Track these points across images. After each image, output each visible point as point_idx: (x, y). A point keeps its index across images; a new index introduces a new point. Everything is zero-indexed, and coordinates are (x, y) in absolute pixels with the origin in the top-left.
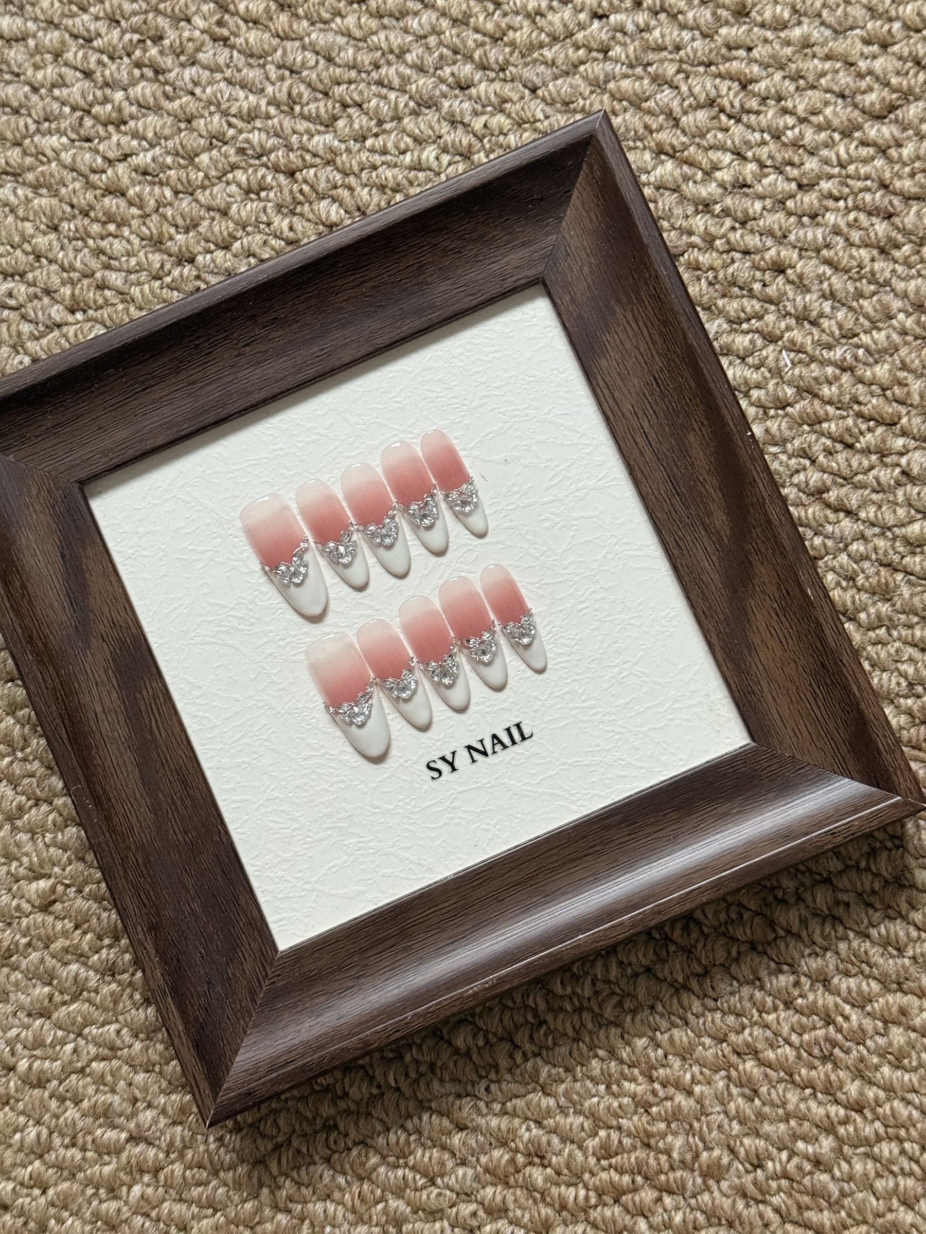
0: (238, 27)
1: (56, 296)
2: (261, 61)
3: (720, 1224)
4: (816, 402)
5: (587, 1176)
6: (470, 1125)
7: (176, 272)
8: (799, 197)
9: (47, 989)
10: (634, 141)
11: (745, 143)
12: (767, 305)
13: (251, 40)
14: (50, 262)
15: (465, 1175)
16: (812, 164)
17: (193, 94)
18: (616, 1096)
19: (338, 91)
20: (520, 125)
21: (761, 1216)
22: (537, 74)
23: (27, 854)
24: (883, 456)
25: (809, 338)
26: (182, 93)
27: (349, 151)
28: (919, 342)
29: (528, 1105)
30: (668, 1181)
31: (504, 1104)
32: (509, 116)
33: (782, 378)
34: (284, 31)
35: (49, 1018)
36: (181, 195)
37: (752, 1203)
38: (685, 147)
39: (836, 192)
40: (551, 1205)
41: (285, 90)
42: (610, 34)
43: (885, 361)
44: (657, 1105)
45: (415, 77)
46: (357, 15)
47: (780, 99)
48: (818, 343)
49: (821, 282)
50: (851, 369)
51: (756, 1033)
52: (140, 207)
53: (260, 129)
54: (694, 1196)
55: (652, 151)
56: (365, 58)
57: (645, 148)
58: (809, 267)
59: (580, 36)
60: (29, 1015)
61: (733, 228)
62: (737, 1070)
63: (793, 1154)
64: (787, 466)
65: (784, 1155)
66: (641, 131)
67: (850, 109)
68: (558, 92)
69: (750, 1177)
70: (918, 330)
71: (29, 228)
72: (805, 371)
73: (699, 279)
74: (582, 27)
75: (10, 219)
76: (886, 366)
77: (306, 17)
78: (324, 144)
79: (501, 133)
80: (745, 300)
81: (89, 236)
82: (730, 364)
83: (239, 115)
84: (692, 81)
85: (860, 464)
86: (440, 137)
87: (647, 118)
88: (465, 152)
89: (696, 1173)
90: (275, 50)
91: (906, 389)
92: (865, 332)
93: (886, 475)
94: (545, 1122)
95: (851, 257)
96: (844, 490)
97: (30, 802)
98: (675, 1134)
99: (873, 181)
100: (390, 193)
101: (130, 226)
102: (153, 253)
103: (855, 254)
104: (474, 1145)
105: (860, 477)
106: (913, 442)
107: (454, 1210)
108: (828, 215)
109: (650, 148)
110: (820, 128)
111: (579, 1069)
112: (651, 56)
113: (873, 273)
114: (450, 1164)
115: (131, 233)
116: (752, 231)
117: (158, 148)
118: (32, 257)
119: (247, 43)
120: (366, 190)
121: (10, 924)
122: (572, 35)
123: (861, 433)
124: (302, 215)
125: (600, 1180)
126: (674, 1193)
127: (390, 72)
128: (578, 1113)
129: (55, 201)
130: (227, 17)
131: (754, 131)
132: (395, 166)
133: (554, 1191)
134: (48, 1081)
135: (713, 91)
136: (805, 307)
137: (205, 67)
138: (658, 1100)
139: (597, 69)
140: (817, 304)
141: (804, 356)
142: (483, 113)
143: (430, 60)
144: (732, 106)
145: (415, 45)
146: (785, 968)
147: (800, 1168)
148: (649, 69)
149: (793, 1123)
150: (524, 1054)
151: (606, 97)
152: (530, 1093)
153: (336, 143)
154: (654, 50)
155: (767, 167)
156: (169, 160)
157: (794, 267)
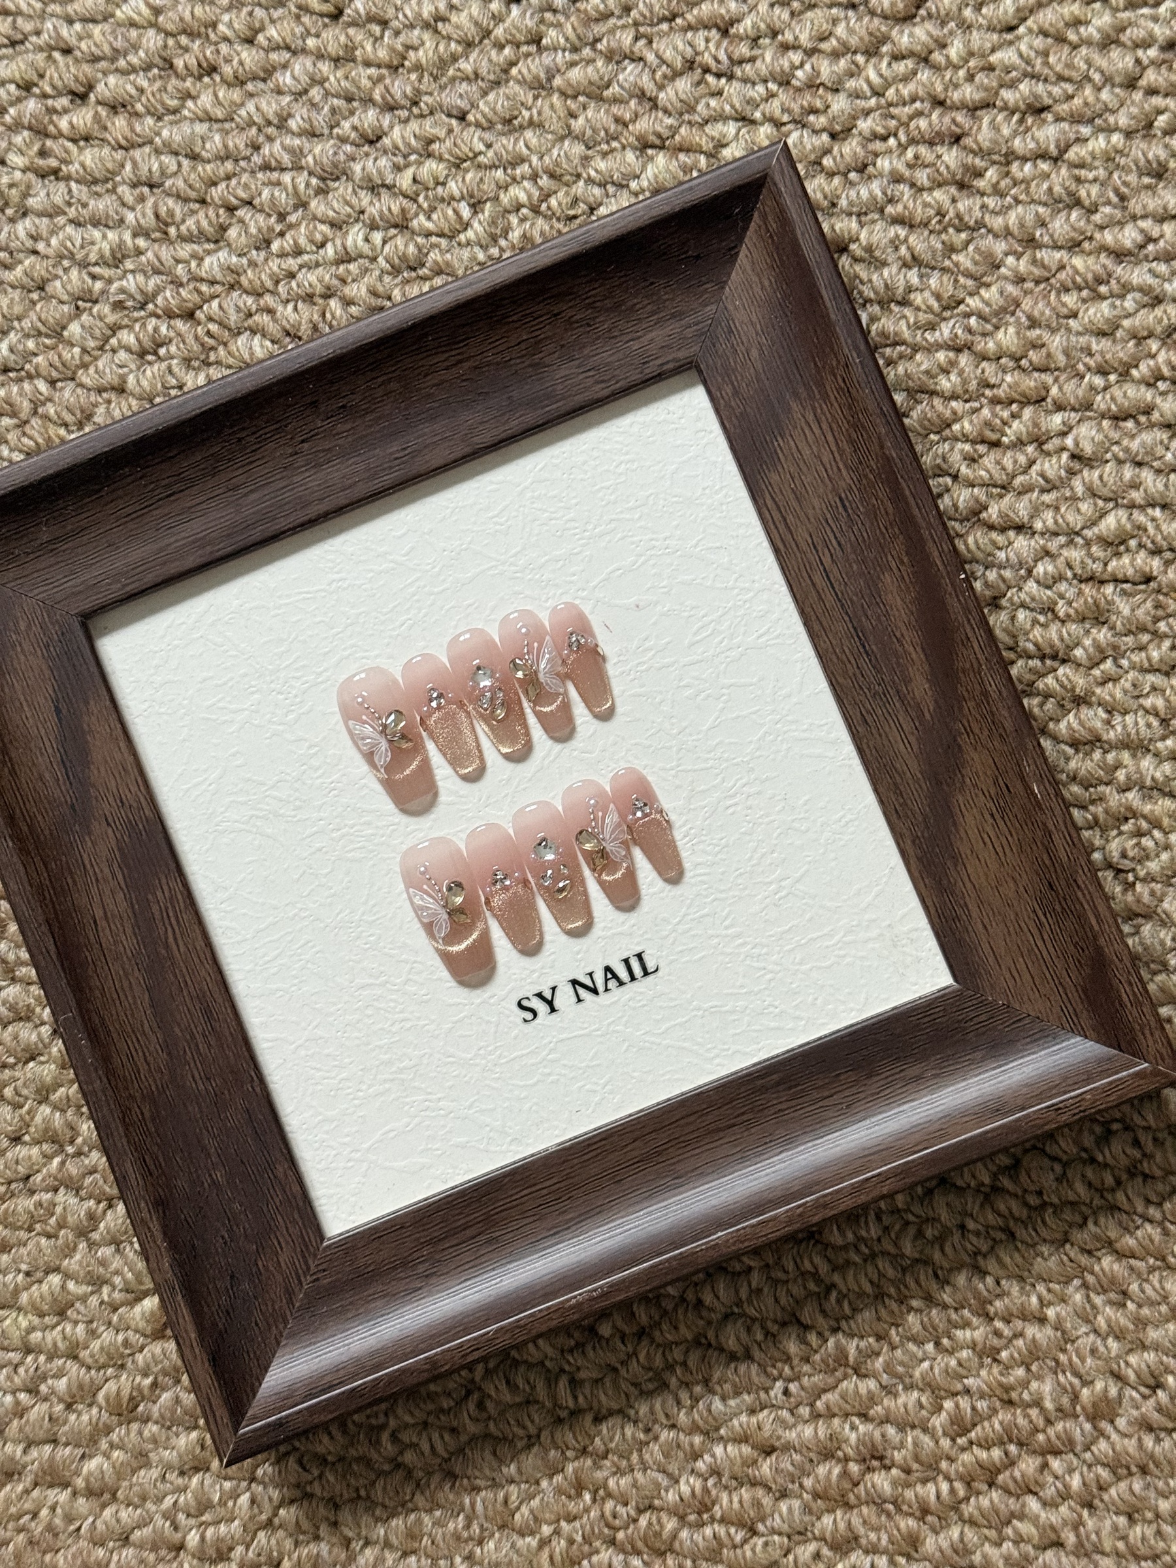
0: (67, 151)
2: (109, 186)
3: (1130, 1474)
4: (937, 402)
5: (944, 1465)
6: (777, 1444)
8: (836, 149)
9: (194, 1435)
10: (608, 143)
11: (748, 103)
13: (88, 162)
15: (790, 1509)
16: (840, 104)
17: (35, 252)
18: (950, 1352)
19: (216, 193)
20: (458, 166)
22: (461, 96)
23: (117, 1273)
24: (1041, 444)
25: (903, 323)
26: (21, 255)
27: (253, 264)
28: (1042, 286)
29: (843, 1397)
30: (1049, 1439)
31: (812, 1405)
32: (441, 159)
34: (126, 138)
35: (208, 1469)
36: (59, 384)
37: (1163, 1435)
38: (674, 130)
39: (880, 130)
40: (911, 1515)
41: (149, 212)
42: (537, 17)
43: (1007, 324)
44: (1006, 1347)
45: (307, 146)
46: (211, 90)
47: (774, 34)
48: (916, 326)
49: (897, 248)
50: (969, 347)
51: (1102, 1220)
52: (14, 414)
53: (132, 272)
54: (1087, 1448)
55: (634, 149)
56: (238, 142)
57: (624, 148)
58: (875, 234)
59: (499, 32)
60: (182, 1473)
62: (1092, 1273)
66: (613, 127)
67: (866, 19)
68: (494, 110)
69: (1151, 1402)
70: (1037, 272)
72: (911, 367)
74: (498, 19)
76: (1011, 330)
77: (149, 112)
78: (220, 266)
79: (438, 183)
83: (102, 261)
84: (660, 45)
85: (1015, 462)
86: (362, 212)
87: (615, 109)
88: (399, 220)
89: (1081, 1418)
90: (123, 166)
91: (1044, 351)
92: (971, 295)
93: (1052, 467)
94: (872, 1412)
95: (926, 205)
96: (1007, 499)
97: (103, 1205)
98: (1040, 1378)
99: (922, 101)
100: (321, 301)
103: (929, 199)
104: (790, 1468)
105: (1019, 480)
106: (1073, 414)
107: (791, 1557)
108: (879, 162)
109: (630, 145)
110: (836, 55)
111: (893, 1332)
112: (598, 29)
113: (959, 216)
114: (767, 1501)
115: (11, 450)
117: (12, 334)
119: (85, 169)
120: (290, 306)
121: (122, 1366)
122: (487, 33)
123: (1005, 423)
125: (964, 1465)
126: (1061, 1452)
127: (274, 150)
128: (908, 1388)
130: (49, 143)
131: (754, 84)
132: (317, 265)
133: (909, 1494)
134: (231, 1549)
135: (689, 49)
136: (886, 285)
137: (40, 214)
138: (1004, 1341)
139: (532, 67)
140: (901, 277)
141: (903, 348)
142: (407, 166)
143: (320, 120)
144: (718, 61)
145: (296, 106)
148: (599, 46)
150: (820, 1334)
151: (555, 98)
152: (840, 1381)
153: (234, 259)
154: (597, 20)
155: (784, 124)
156: (31, 344)
157: (858, 239)
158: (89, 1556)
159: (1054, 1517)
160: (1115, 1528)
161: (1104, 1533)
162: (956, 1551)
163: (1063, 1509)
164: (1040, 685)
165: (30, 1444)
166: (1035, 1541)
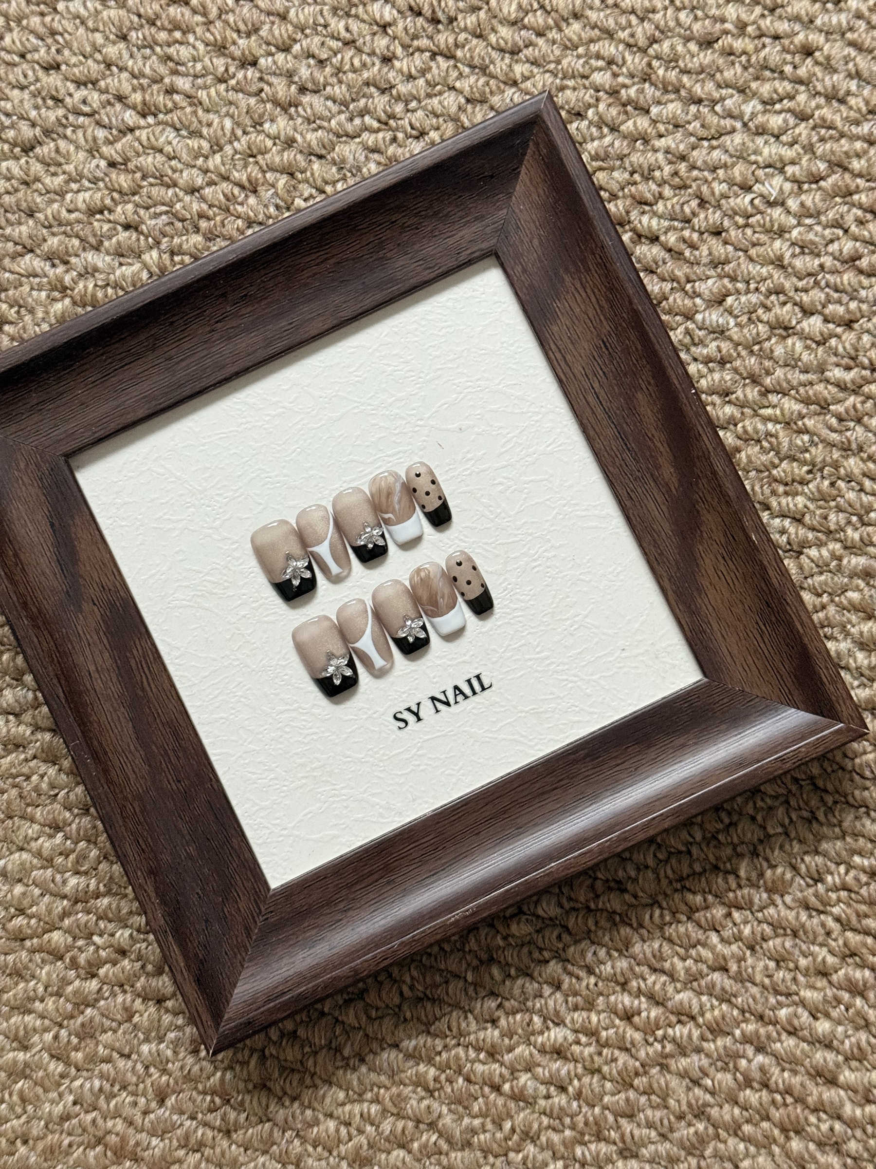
1: (128, 101)
3: (785, 935)
4: (847, 176)
5: (661, 897)
7: (240, 75)
12: (797, 86)
14: (121, 69)
15: (549, 901)
21: (823, 925)
30: (736, 897)
33: (814, 153)
37: (814, 913)
40: (630, 926)
44: (723, 830)
48: (846, 119)
49: (847, 63)
52: (205, 15)
54: (761, 910)
58: (835, 50)
61: (763, 16)
62: (795, 795)
63: (850, 867)
64: (823, 236)
65: (842, 869)
69: (811, 891)
71: (99, 38)
72: (835, 146)
73: (733, 63)
75: (82, 30)
80: (777, 83)
81: (157, 44)
82: (766, 143)
89: (762, 889)
98: (741, 856)
101: (194, 32)
102: (218, 57)
107: (541, 934)
115: (196, 39)
116: (780, 17)
118: (102, 66)
124: (357, 16)
125: (674, 900)
126: (742, 908)
129: (122, 12)
133: (632, 912)
136: (834, 87)
138: (723, 826)
140: (844, 83)
141: (834, 132)
147: (857, 879)
149: (848, 839)
157: (822, 49)
158: (59, 814)
159: (726, 951)
160: (766, 968)
161: (758, 969)
162: (654, 956)
163: (734, 947)
164: (866, 389)
165: (37, 728)
166: (710, 963)
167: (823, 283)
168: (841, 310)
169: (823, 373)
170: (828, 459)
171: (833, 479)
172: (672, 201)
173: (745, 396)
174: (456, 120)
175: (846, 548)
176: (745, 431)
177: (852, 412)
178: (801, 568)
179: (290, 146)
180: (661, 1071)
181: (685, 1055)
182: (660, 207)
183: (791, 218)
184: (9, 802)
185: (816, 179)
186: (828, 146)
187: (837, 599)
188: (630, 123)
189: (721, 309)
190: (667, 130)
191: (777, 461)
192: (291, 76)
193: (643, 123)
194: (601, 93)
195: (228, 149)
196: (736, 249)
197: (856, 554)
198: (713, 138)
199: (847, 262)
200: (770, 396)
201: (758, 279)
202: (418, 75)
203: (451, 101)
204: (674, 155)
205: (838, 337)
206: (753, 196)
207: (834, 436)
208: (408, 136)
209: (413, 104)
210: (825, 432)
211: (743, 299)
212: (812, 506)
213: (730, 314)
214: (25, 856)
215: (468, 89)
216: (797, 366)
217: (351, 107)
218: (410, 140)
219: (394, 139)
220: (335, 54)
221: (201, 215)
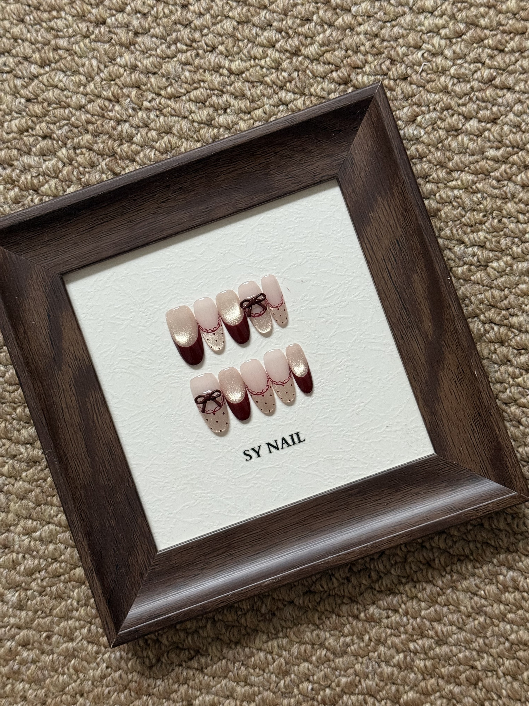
1: (32, 60)
4: (478, 30)
7: (97, 31)
14: (23, 41)
24: (522, 53)
33: (456, 19)
50: (494, 6)
51: (513, 390)
64: (470, 70)
71: (7, 24)
72: (469, 13)
81: (43, 21)
82: (425, 17)
85: (510, 60)
96: (504, 77)
101: (64, 10)
102: (81, 23)
105: (511, 67)
115: (66, 14)
118: (12, 41)
123: (507, 42)
129: (19, 5)
141: (466, 4)
146: (523, 351)
164: (511, 159)
167: (474, 98)
168: (488, 113)
169: (483, 154)
170: (494, 206)
171: (500, 217)
172: (373, 64)
173: (438, 176)
174: (233, 36)
175: (514, 258)
176: (441, 198)
177: (505, 175)
178: (489, 275)
179: (135, 70)
180: (453, 591)
181: (465, 579)
182: (367, 68)
183: (448, 61)
184: (36, 496)
185: (460, 35)
186: (464, 14)
187: (513, 290)
188: (340, 20)
189: (415, 125)
190: (363, 20)
191: (463, 213)
192: (128, 27)
193: (348, 18)
194: (319, 4)
195: (97, 79)
196: (418, 87)
197: (520, 261)
198: (392, 20)
199: (487, 83)
200: (453, 174)
201: (435, 103)
202: (205, 12)
203: (228, 25)
204: (370, 35)
205: (489, 130)
206: (422, 52)
207: (496, 192)
208: (205, 51)
209: (205, 31)
210: (490, 190)
211: (427, 116)
212: (489, 237)
213: (421, 127)
214: (52, 527)
215: (237, 15)
216: (466, 152)
217: (168, 39)
218: (207, 53)
219: (198, 55)
220: (153, 8)
221: (88, 122)
